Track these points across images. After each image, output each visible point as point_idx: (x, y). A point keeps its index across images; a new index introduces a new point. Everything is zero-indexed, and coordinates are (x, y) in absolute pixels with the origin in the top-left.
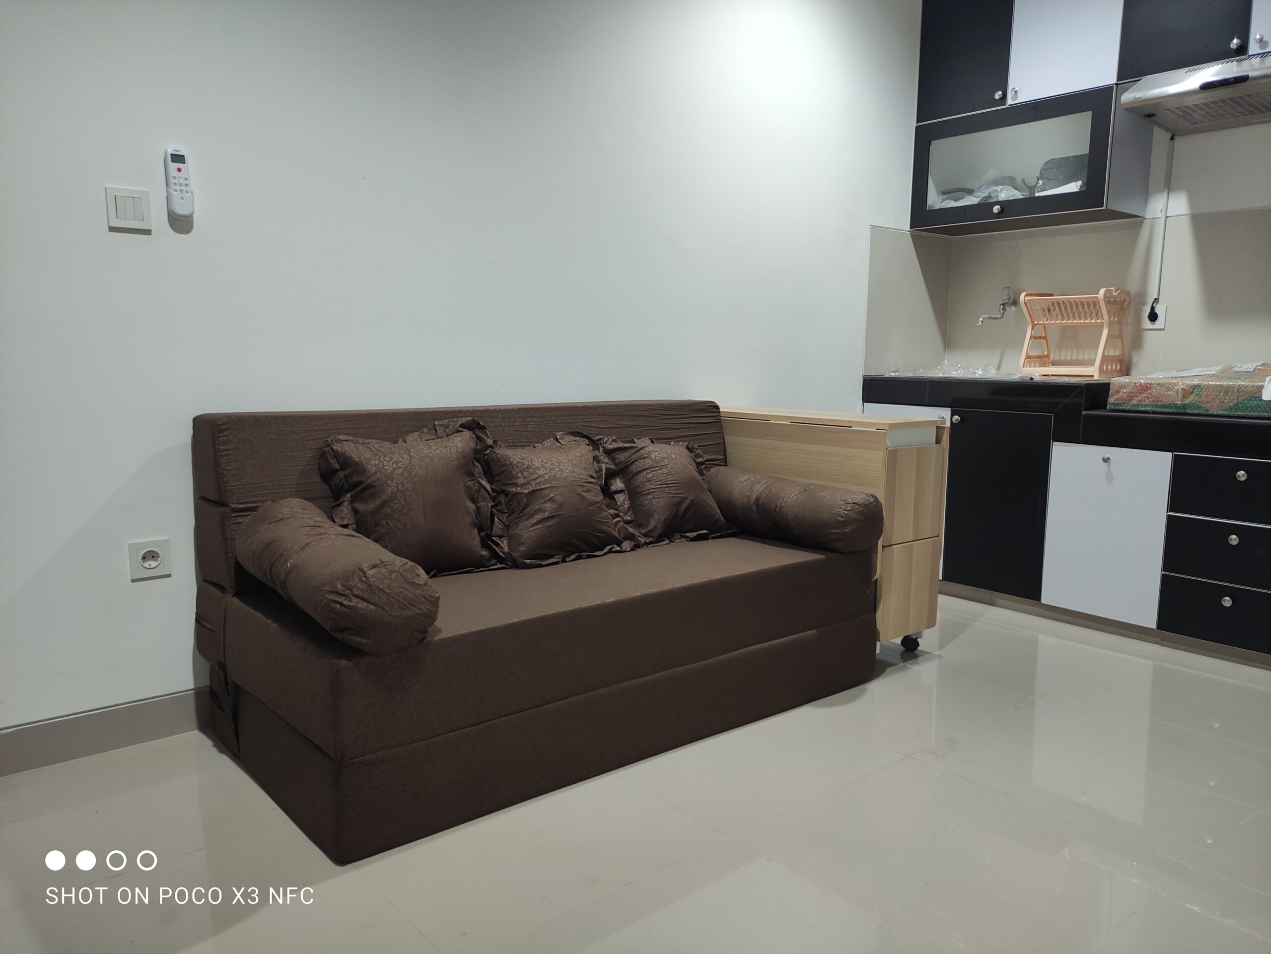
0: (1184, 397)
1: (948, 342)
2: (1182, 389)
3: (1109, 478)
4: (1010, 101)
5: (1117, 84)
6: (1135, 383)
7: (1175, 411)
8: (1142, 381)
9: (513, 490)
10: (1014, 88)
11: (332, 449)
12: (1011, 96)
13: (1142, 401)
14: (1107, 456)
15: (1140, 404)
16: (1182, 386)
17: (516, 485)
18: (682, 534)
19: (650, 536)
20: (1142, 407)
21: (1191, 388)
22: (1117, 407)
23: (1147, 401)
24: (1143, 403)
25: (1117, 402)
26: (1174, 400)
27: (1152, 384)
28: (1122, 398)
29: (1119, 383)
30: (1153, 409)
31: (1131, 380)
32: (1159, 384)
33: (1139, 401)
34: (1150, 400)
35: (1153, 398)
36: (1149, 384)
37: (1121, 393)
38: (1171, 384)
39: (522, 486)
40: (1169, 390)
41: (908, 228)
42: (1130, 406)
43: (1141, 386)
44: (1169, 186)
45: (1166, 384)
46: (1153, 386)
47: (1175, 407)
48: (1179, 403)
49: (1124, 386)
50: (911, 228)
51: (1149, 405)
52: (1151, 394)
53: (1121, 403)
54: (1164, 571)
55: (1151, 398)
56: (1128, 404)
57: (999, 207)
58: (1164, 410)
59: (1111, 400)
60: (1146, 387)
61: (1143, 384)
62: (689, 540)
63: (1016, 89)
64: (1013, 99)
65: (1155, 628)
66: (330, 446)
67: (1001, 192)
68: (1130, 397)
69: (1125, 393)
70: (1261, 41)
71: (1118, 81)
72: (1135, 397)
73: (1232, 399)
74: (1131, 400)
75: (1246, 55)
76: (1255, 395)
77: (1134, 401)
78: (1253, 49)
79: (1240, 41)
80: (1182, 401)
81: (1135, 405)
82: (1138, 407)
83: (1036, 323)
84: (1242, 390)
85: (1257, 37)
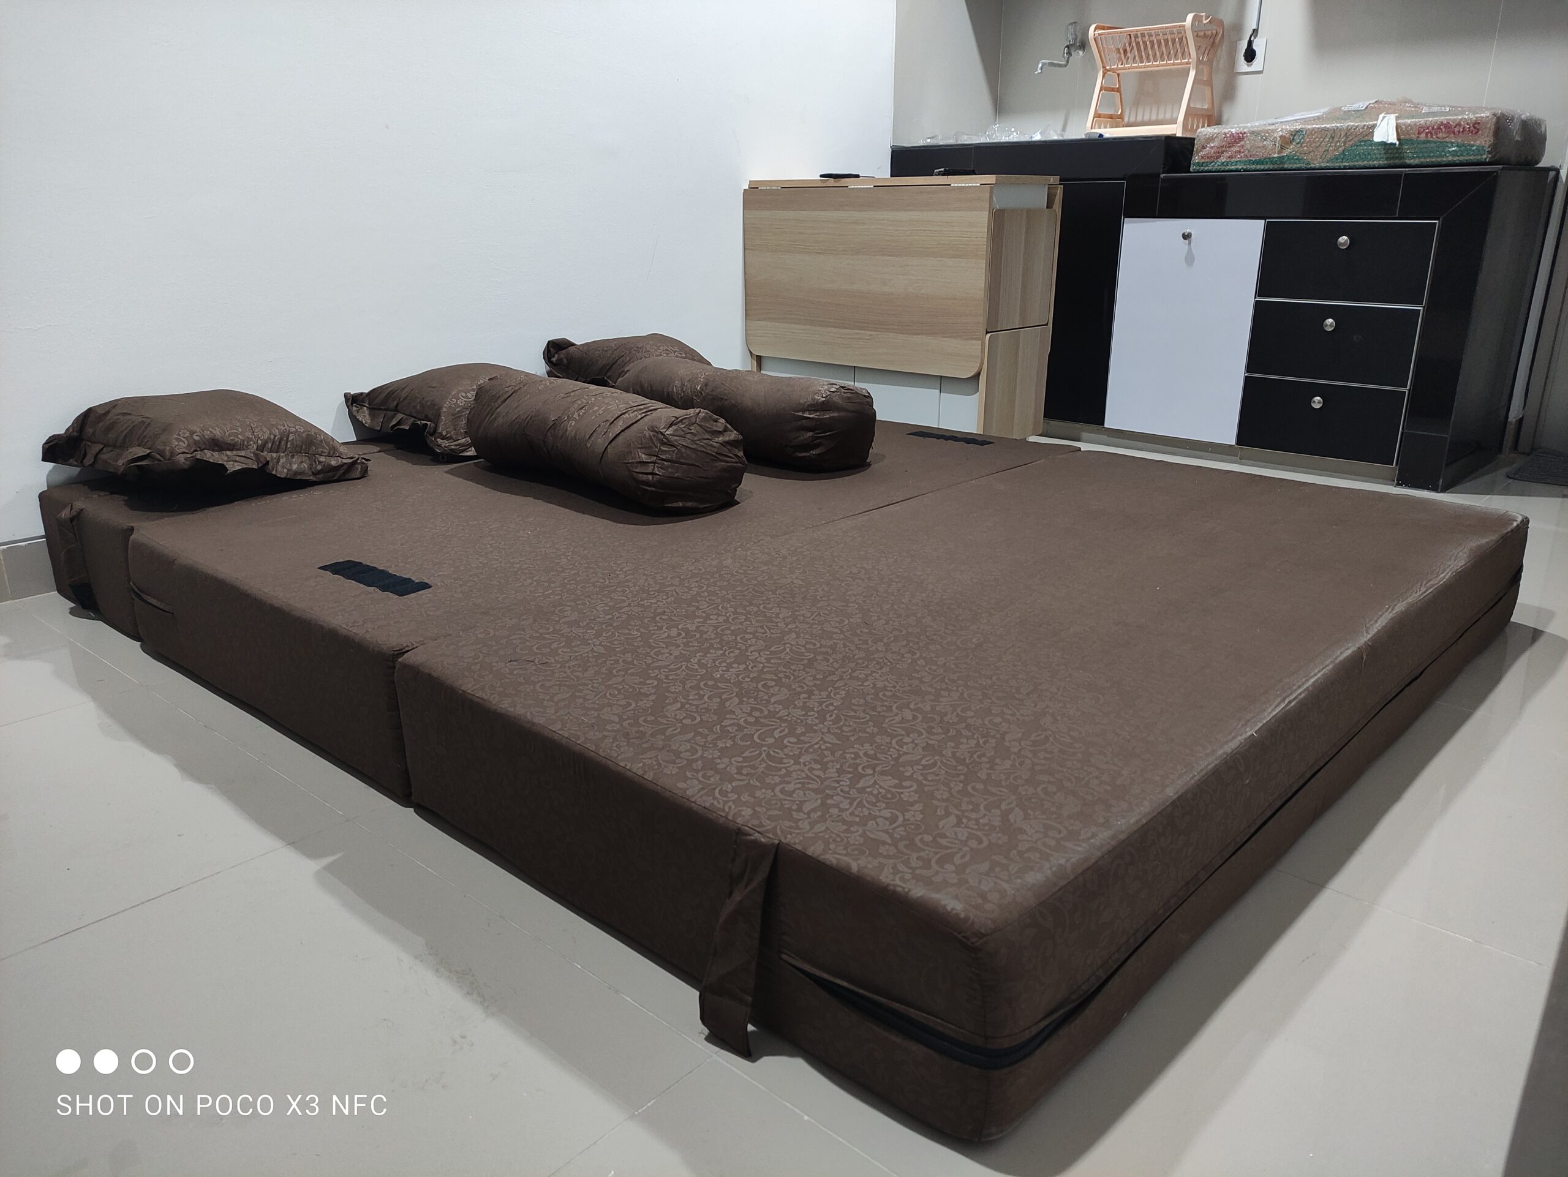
0: (1282, 148)
1: (1000, 107)
2: (1281, 137)
3: (1190, 259)
6: (1225, 134)
7: (1271, 167)
8: (1234, 131)
13: (1232, 158)
14: (1188, 230)
15: (1230, 161)
16: (1281, 133)
20: (1231, 165)
21: (1292, 135)
22: (1202, 168)
23: (1239, 156)
24: (1233, 160)
25: (1203, 160)
26: (1270, 153)
27: (1245, 133)
28: (1209, 155)
29: (1206, 134)
30: (1245, 167)
31: (1220, 130)
32: (1253, 133)
33: (1229, 157)
34: (1242, 154)
35: (1246, 152)
36: (1241, 133)
37: (1208, 149)
38: (1267, 131)
40: (1265, 140)
42: (1219, 165)
43: (1232, 137)
45: (1262, 131)
46: (1247, 136)
47: (1271, 161)
48: (1276, 155)
49: (1211, 139)
51: (1240, 161)
52: (1243, 146)
53: (1207, 162)
54: (1248, 371)
55: (1243, 152)
56: (1216, 163)
58: (1258, 167)
59: (1196, 159)
60: (1238, 138)
61: (1235, 135)
65: (1234, 443)
68: (1218, 153)
69: (1212, 148)
72: (1224, 152)
73: (1341, 147)
74: (1220, 157)
76: (1366, 138)
77: (1223, 159)
80: (1280, 153)
81: (1223, 164)
82: (1227, 164)
83: (1108, 68)
84: (1350, 133)
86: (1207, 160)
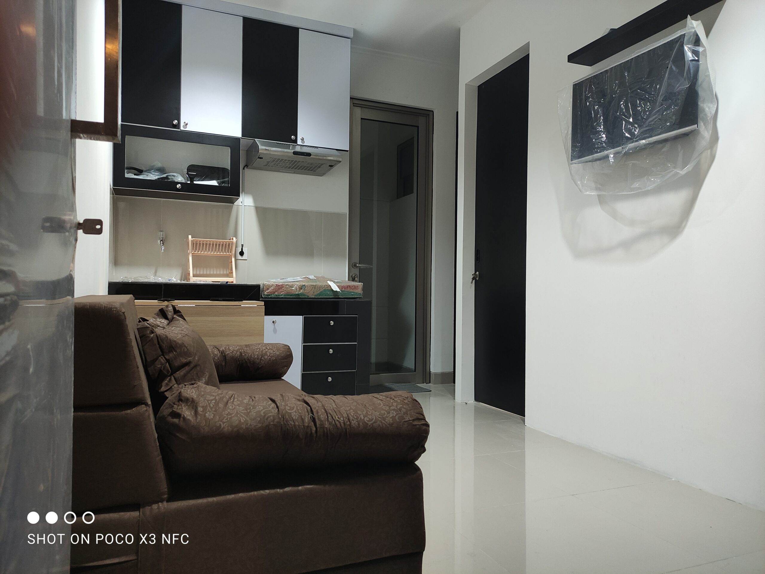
2: (298, 287)
3: (276, 331)
4: (182, 128)
6: (276, 285)
7: (295, 297)
14: (275, 320)
20: (280, 296)
21: (301, 286)
23: (282, 293)
25: (268, 294)
26: (295, 292)
28: (271, 292)
29: (266, 284)
30: (285, 297)
32: (287, 285)
35: (285, 292)
37: (270, 289)
38: (293, 285)
40: (292, 288)
44: (244, 191)
45: (290, 285)
46: (284, 286)
49: (271, 286)
50: (113, 187)
52: (284, 289)
54: (303, 372)
56: (273, 295)
57: (180, 185)
58: (291, 297)
59: (265, 293)
60: (281, 287)
63: (186, 122)
64: (184, 127)
67: (175, 177)
68: (274, 291)
70: (303, 139)
71: (242, 137)
72: (276, 291)
73: (318, 291)
74: (275, 293)
75: (297, 143)
76: (326, 289)
77: (276, 293)
78: (299, 142)
79: (294, 136)
80: (298, 292)
81: (276, 295)
82: (278, 296)
83: (193, 253)
84: (321, 287)
85: (301, 138)
86: (270, 294)
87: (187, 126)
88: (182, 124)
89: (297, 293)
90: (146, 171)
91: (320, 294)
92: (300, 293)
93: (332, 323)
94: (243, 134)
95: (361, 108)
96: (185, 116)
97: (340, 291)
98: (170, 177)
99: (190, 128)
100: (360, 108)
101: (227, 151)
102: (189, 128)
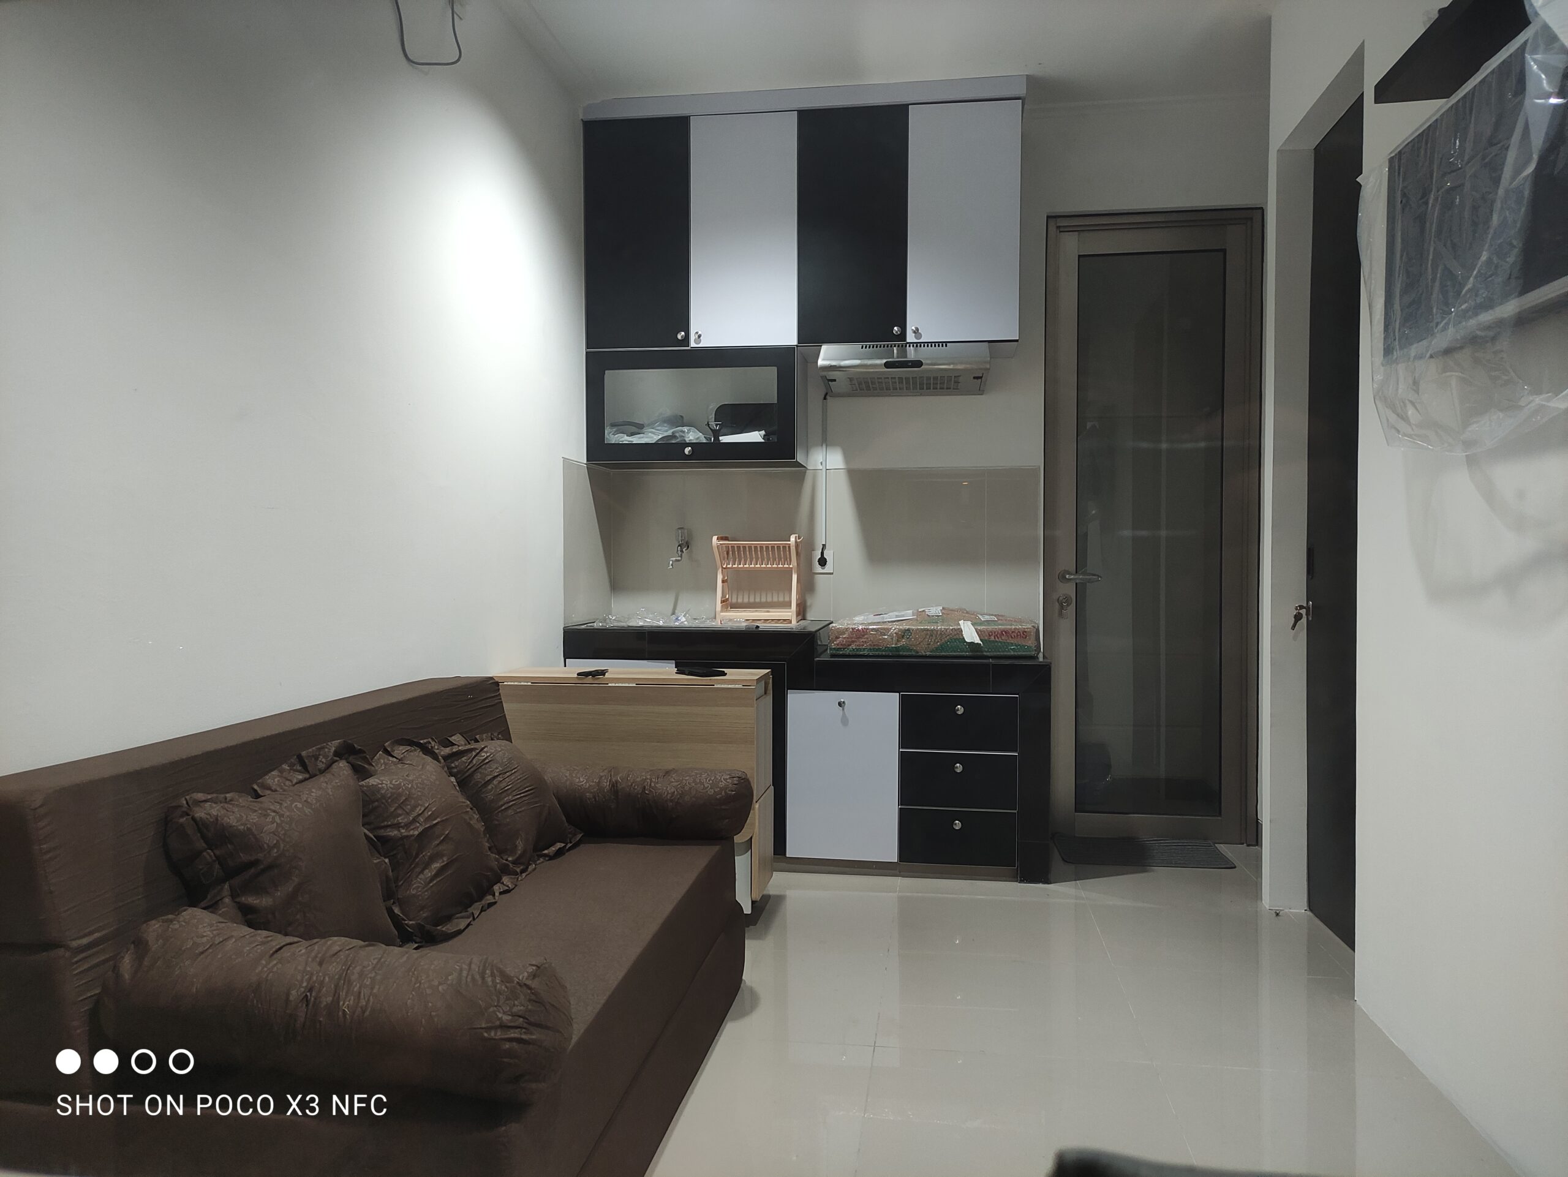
0: (898, 641)
2: (895, 633)
3: (845, 721)
4: (693, 344)
5: (797, 346)
6: (853, 629)
7: (890, 654)
8: (858, 627)
9: (393, 833)
10: (697, 333)
11: (193, 819)
12: (694, 338)
13: (861, 646)
14: (842, 700)
15: (860, 648)
16: (895, 630)
17: (397, 826)
18: (539, 853)
19: (520, 864)
20: (861, 651)
21: (901, 632)
22: (838, 652)
23: (866, 645)
24: (862, 648)
25: (838, 647)
26: (890, 644)
27: (868, 629)
28: (842, 643)
29: (838, 629)
30: (871, 653)
31: (847, 626)
32: (873, 630)
33: (857, 646)
35: (870, 643)
36: (865, 629)
37: (841, 638)
38: (885, 629)
39: (407, 826)
40: (883, 635)
41: (584, 459)
42: (850, 651)
43: (858, 632)
44: (826, 441)
45: (881, 629)
46: (869, 632)
47: (890, 650)
49: (843, 632)
50: (587, 461)
51: (868, 649)
52: (867, 638)
53: (841, 649)
54: (901, 805)
55: (868, 643)
56: (848, 649)
57: (690, 448)
58: (881, 653)
59: (832, 646)
60: (863, 633)
61: (861, 630)
62: (547, 859)
63: (700, 333)
64: (696, 342)
65: (896, 861)
66: (188, 815)
67: (688, 433)
68: (849, 642)
69: (844, 638)
70: (916, 332)
71: (799, 343)
72: (853, 642)
73: (938, 642)
74: (851, 645)
75: (905, 341)
76: (955, 637)
77: (853, 646)
78: (910, 338)
79: (900, 329)
80: (896, 644)
81: (854, 650)
82: (857, 651)
83: (724, 566)
84: (942, 633)
85: (913, 328)
86: (841, 647)
87: (701, 338)
88: (693, 337)
89: (893, 646)
90: (649, 425)
91: (942, 648)
92: (901, 646)
93: (960, 709)
94: (800, 339)
95: (1079, 235)
96: (697, 324)
97: (980, 642)
98: (677, 435)
99: (707, 342)
100: (1077, 233)
101: (772, 373)
102: (705, 343)
